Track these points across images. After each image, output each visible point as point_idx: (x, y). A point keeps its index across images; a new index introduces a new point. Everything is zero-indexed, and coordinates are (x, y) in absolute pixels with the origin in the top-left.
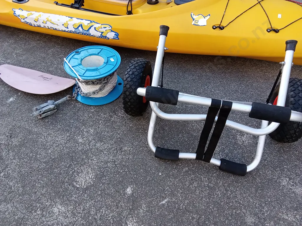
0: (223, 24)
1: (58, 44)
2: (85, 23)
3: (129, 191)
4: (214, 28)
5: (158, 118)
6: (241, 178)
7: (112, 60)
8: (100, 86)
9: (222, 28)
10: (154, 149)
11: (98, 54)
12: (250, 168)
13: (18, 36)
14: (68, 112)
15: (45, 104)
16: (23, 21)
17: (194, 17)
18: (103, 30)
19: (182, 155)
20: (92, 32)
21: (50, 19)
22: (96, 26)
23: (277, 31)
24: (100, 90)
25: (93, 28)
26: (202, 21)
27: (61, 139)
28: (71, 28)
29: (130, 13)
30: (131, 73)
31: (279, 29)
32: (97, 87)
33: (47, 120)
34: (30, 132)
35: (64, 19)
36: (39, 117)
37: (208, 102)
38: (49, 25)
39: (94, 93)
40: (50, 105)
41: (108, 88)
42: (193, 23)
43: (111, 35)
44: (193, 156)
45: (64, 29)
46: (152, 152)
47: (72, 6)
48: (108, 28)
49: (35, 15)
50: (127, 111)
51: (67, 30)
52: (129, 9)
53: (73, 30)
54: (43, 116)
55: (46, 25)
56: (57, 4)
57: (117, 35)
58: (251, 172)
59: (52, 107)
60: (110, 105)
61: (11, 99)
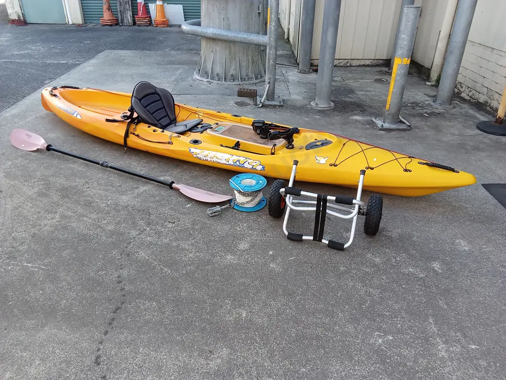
0: (337, 163)
1: (215, 174)
2: (242, 159)
3: (271, 253)
4: (331, 165)
5: (291, 210)
6: (340, 252)
7: (261, 182)
8: (251, 198)
9: (336, 166)
10: (287, 233)
11: (251, 178)
12: (346, 246)
13: (182, 167)
14: (229, 214)
15: (214, 208)
16: (195, 156)
17: (317, 158)
18: (254, 164)
19: (304, 238)
20: (246, 165)
21: (216, 155)
22: (249, 161)
23: (372, 169)
24: (252, 201)
25: (247, 163)
26: (323, 161)
27: (227, 228)
28: (231, 162)
29: (273, 154)
30: (274, 190)
31: (373, 167)
32: (249, 199)
33: (215, 218)
34: (205, 223)
35: (227, 156)
36: (210, 215)
37: (316, 195)
38: (215, 159)
39: (247, 202)
40: (218, 208)
41: (257, 200)
42: (317, 161)
43: (259, 168)
44: (312, 238)
45: (225, 162)
46: (285, 235)
47: (233, 148)
48: (258, 163)
49: (206, 152)
50: (270, 214)
51: (227, 163)
52: (273, 151)
53: (232, 163)
54: (213, 214)
55: (212, 160)
56: (222, 146)
57: (264, 168)
58: (346, 248)
59: (219, 209)
60: (257, 212)
61: (189, 205)
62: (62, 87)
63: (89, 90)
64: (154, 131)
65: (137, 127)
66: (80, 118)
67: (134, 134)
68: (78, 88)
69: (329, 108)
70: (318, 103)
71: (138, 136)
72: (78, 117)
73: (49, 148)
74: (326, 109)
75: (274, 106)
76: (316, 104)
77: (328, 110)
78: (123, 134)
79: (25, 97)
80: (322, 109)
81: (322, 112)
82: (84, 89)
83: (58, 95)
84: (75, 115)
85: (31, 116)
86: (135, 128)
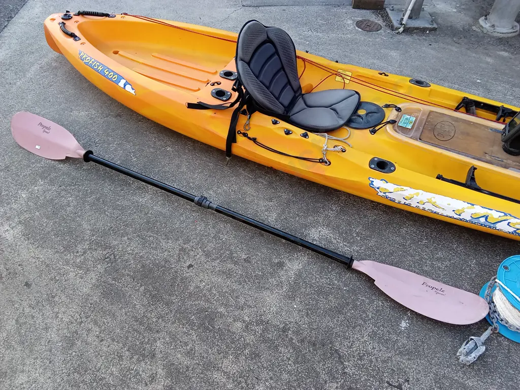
16: (381, 194)
45: (453, 215)
53: (468, 219)
55: (422, 207)
62: (80, 14)
63: (127, 18)
64: (288, 132)
65: (251, 123)
66: (133, 92)
67: (245, 135)
68: (107, 15)
69: (514, 34)
70: (496, 24)
71: (254, 140)
72: (128, 88)
73: (88, 157)
74: (510, 35)
75: (423, 30)
76: (493, 26)
77: (512, 38)
78: (224, 134)
79: (12, 18)
80: (502, 35)
81: (502, 41)
82: (118, 17)
83: (77, 33)
84: (121, 84)
85: (32, 64)
86: (247, 125)
